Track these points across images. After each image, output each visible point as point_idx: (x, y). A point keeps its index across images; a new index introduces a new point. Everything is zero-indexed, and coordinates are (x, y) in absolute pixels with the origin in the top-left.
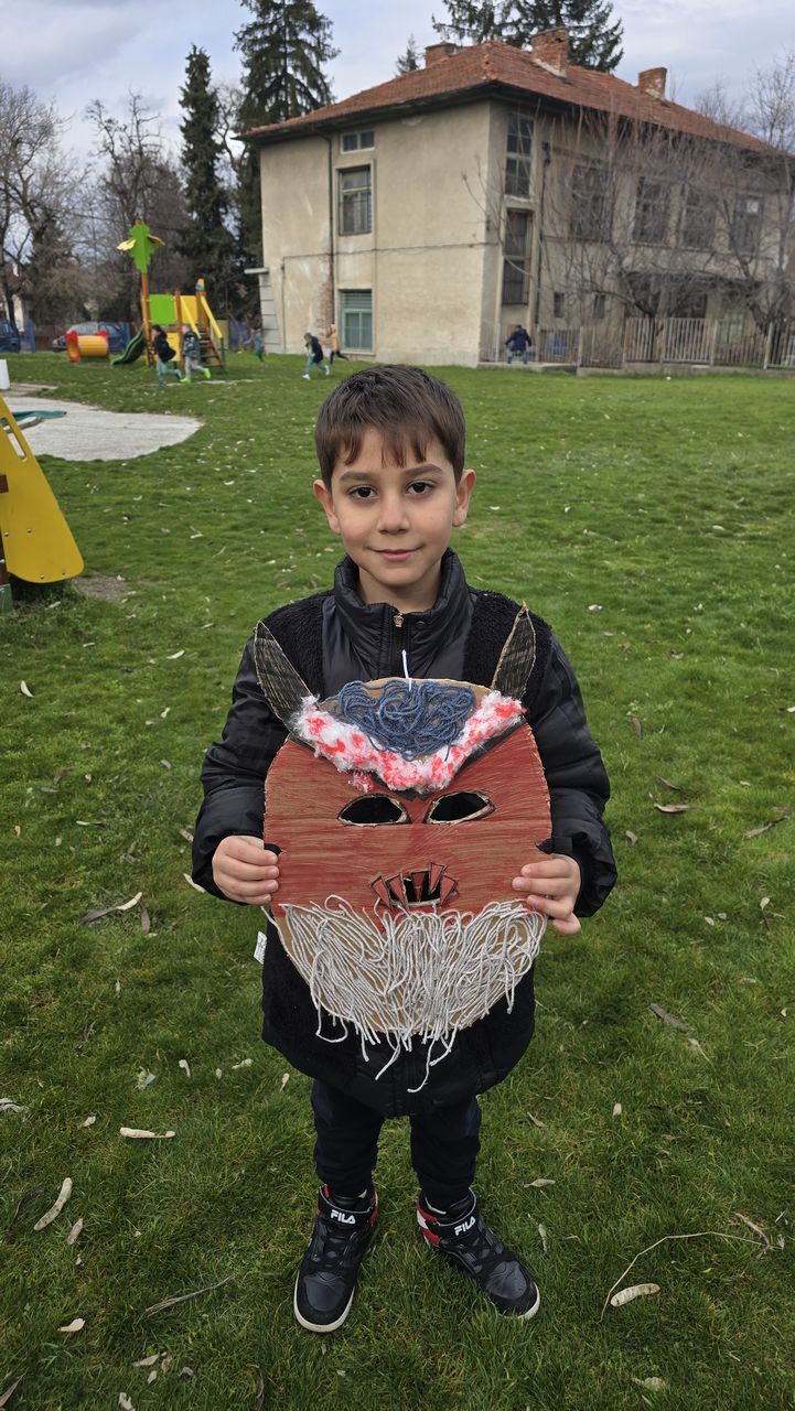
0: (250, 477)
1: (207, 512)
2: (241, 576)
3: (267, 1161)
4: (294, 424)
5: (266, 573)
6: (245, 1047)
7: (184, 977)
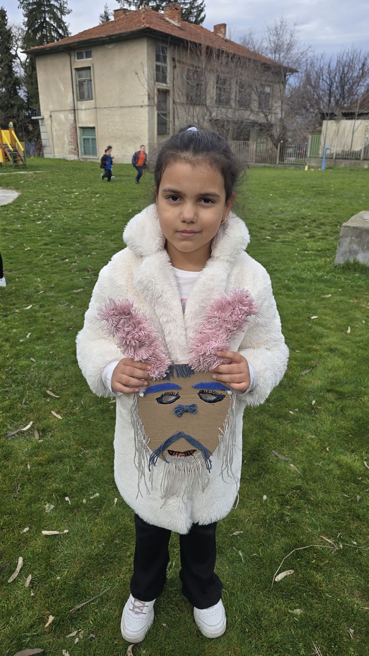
0: (49, 219)
1: (30, 237)
2: (53, 268)
3: (114, 538)
4: (66, 193)
5: (65, 266)
6: (95, 488)
7: (60, 459)
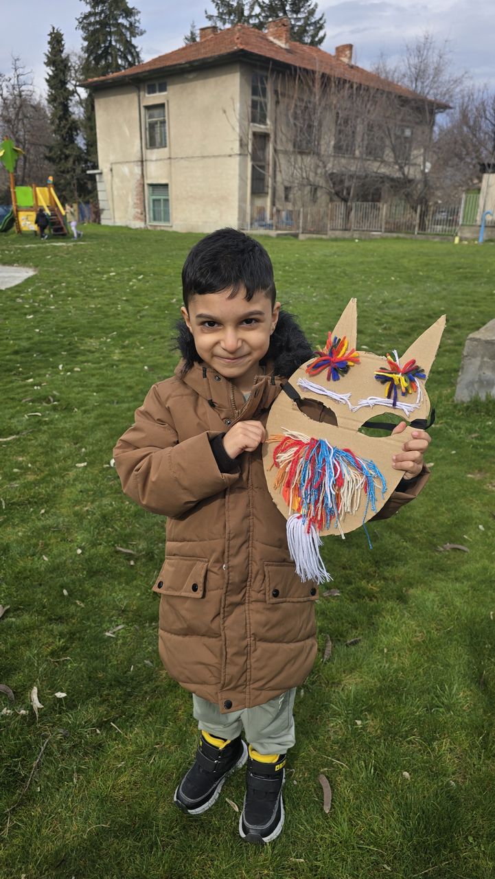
0: (48, 312)
